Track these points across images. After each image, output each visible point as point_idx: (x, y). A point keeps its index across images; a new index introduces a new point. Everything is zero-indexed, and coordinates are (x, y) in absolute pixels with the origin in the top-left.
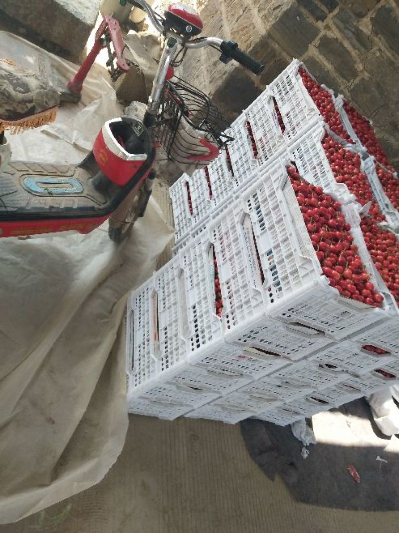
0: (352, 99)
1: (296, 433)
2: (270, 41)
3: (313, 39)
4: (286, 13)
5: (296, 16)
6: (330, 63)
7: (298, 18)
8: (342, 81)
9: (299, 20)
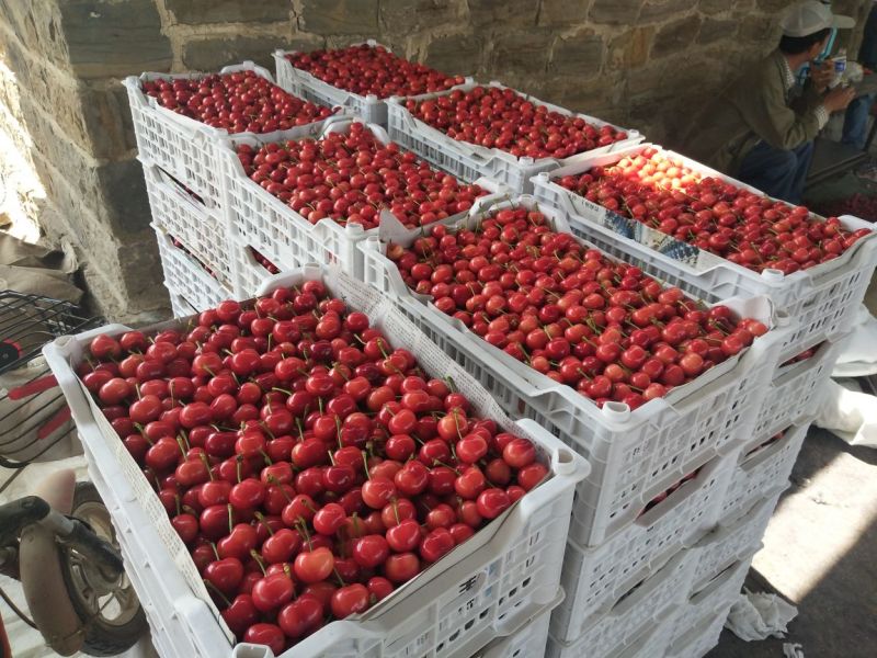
0: (323, 35)
1: (746, 633)
2: (96, 86)
3: (158, 18)
4: (67, 26)
5: (89, 14)
6: (226, 23)
7: (93, 15)
8: (278, 29)
9: (99, 15)
